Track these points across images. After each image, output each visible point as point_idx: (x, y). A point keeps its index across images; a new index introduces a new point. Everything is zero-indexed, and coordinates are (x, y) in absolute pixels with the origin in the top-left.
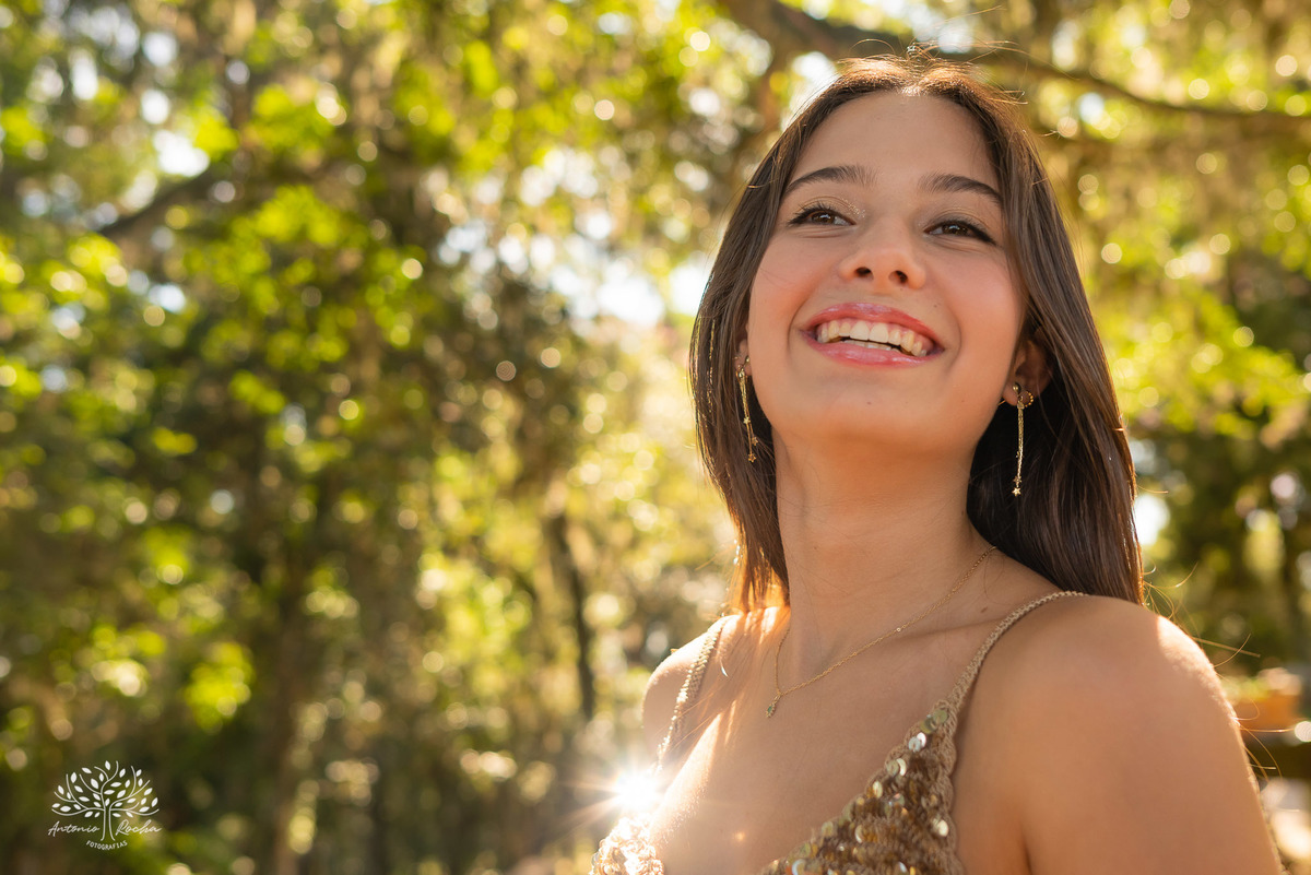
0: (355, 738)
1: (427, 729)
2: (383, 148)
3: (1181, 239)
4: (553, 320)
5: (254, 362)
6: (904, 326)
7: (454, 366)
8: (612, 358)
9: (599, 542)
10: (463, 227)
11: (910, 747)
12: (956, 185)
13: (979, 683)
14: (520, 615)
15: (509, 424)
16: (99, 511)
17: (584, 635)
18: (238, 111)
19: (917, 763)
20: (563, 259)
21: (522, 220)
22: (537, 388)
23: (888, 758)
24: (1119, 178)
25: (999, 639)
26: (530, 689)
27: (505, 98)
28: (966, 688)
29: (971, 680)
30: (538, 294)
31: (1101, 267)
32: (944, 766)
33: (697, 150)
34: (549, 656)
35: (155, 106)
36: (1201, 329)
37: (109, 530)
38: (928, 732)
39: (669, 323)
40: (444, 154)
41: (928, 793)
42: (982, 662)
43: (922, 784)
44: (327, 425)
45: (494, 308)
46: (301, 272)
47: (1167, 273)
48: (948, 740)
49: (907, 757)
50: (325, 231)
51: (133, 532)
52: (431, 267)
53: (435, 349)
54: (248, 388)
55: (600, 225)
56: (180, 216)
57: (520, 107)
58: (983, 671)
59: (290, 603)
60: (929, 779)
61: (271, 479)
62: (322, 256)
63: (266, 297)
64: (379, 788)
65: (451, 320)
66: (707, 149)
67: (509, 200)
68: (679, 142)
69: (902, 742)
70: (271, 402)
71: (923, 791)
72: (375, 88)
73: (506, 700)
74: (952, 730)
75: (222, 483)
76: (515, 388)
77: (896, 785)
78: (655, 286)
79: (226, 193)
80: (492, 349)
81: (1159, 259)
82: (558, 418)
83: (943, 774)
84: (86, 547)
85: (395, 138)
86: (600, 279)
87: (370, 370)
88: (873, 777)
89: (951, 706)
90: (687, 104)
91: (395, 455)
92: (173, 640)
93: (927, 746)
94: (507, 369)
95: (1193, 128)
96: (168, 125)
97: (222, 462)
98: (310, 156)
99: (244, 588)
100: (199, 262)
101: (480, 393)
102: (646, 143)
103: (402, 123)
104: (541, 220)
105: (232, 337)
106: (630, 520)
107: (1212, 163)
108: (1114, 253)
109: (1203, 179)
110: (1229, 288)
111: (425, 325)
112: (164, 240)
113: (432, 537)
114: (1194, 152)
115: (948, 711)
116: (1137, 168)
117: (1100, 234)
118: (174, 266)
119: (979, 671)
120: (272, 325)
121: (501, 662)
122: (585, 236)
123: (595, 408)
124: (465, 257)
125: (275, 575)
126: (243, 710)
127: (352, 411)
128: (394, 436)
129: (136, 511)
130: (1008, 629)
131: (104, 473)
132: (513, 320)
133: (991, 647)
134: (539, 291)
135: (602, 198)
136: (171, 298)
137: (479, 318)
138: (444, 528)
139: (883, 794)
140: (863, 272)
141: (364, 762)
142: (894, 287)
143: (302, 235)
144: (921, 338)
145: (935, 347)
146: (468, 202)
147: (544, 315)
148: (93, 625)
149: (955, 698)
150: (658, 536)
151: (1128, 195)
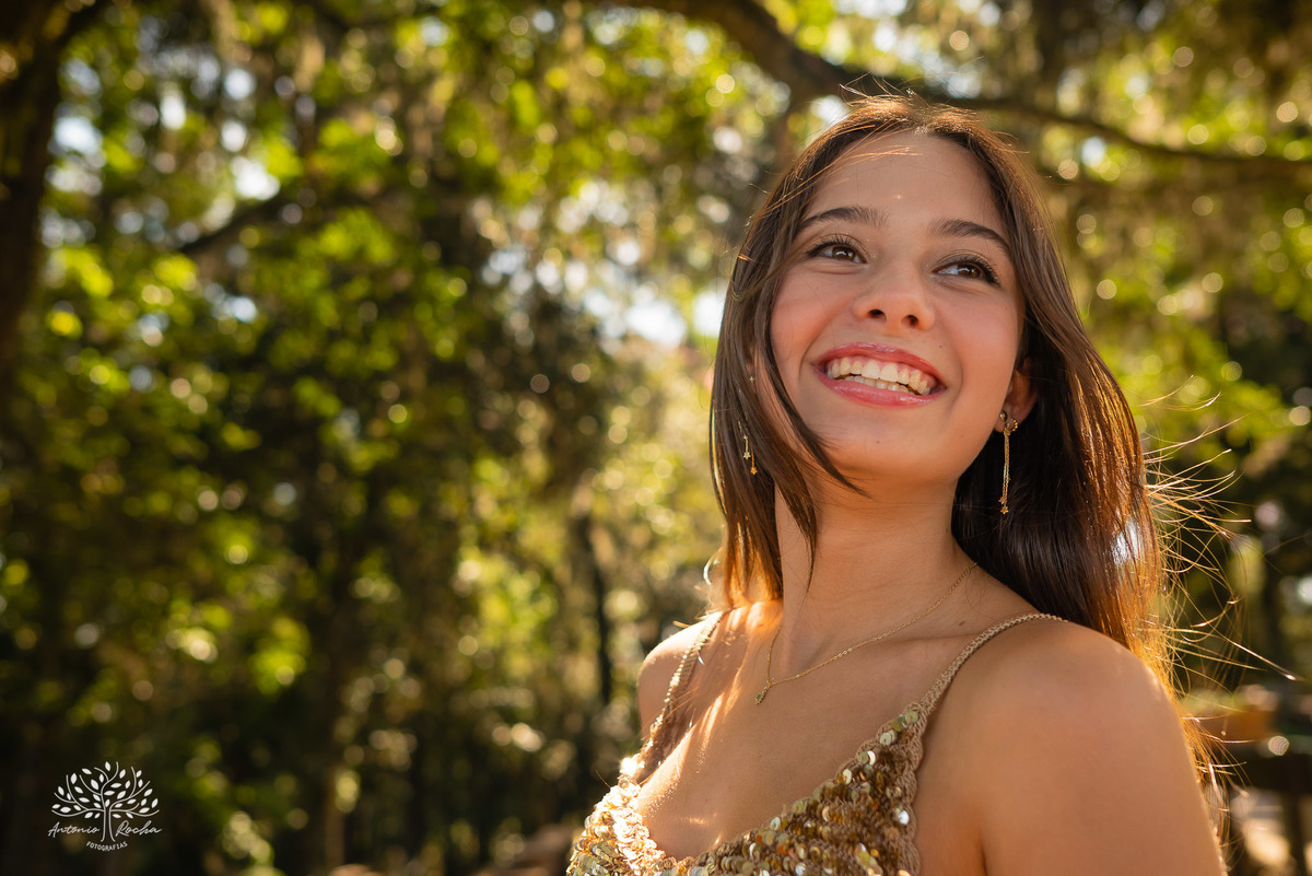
0: (396, 710)
1: (461, 704)
2: (434, 177)
3: (1176, 276)
4: (583, 339)
5: (315, 369)
6: (912, 366)
7: (493, 378)
8: (637, 373)
9: (620, 542)
10: (505, 251)
11: (881, 741)
12: (964, 230)
13: (951, 692)
14: (546, 606)
15: (542, 433)
16: (176, 497)
17: (605, 626)
18: (306, 141)
19: (885, 756)
20: (595, 283)
21: (558, 246)
22: (568, 401)
23: (860, 750)
24: (1117, 219)
25: (973, 653)
26: (555, 674)
27: (546, 134)
28: (938, 694)
29: (943, 687)
30: (571, 314)
31: (1095, 302)
32: (910, 762)
33: (720, 185)
34: (572, 645)
35: (234, 135)
36: (1190, 364)
37: (185, 514)
38: (899, 730)
39: (690, 343)
40: (488, 184)
41: (894, 785)
42: (956, 672)
43: (889, 777)
44: (378, 428)
45: (531, 325)
46: (358, 289)
47: (1159, 309)
48: (917, 739)
49: (878, 750)
50: (380, 250)
51: (206, 517)
52: (475, 286)
53: (477, 361)
54: (309, 392)
55: (629, 252)
56: (253, 236)
57: (560, 142)
58: (955, 680)
59: (340, 587)
60: (896, 773)
61: (327, 475)
62: (377, 274)
63: (327, 311)
64: (418, 756)
65: (491, 334)
66: (728, 184)
67: (548, 227)
68: (703, 176)
69: (874, 737)
70: (328, 405)
71: (889, 782)
72: (429, 123)
73: (531, 683)
74: (922, 730)
75: (285, 476)
76: (548, 400)
77: (865, 775)
78: (678, 310)
79: (293, 215)
80: (528, 364)
81: (1152, 295)
82: (586, 427)
83: (909, 769)
84: (166, 530)
85: (446, 169)
86: (628, 302)
87: (417, 379)
88: (844, 765)
89: (923, 709)
90: (711, 142)
91: (437, 456)
92: (239, 615)
93: (895, 743)
94: (541, 382)
95: (1191, 172)
96: (244, 152)
97: (284, 459)
98: (369, 184)
99: (302, 571)
100: (268, 278)
101: (516, 403)
102: (673, 177)
103: (453, 155)
104: (575, 246)
105: (296, 347)
106: (648, 523)
107: (1208, 206)
108: (1109, 289)
109: (1198, 220)
110: (1221, 324)
111: (469, 340)
112: (239, 257)
113: (468, 531)
114: (1189, 196)
115: (919, 713)
116: (1135, 209)
117: (1095, 271)
118: (247, 281)
119: (952, 680)
120: (333, 336)
121: (529, 648)
122: (616, 263)
123: (620, 420)
124: (506, 279)
125: (329, 561)
126: (300, 679)
127: (400, 416)
128: (437, 439)
129: (208, 499)
130: (983, 644)
131: (179, 463)
132: (548, 337)
133: (966, 660)
134: (572, 311)
135: (632, 227)
136: (243, 309)
137: (516, 335)
138: (481, 524)
139: (852, 781)
140: (876, 314)
141: (404, 732)
142: (906, 330)
143: (360, 253)
144: (927, 377)
145: (938, 385)
146: (510, 227)
147: (575, 334)
148: (171, 599)
149: (927, 701)
150: (673, 539)
151: (1125, 235)
